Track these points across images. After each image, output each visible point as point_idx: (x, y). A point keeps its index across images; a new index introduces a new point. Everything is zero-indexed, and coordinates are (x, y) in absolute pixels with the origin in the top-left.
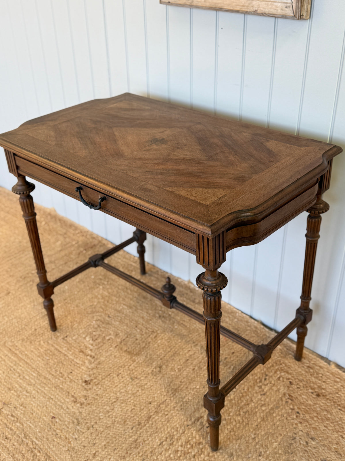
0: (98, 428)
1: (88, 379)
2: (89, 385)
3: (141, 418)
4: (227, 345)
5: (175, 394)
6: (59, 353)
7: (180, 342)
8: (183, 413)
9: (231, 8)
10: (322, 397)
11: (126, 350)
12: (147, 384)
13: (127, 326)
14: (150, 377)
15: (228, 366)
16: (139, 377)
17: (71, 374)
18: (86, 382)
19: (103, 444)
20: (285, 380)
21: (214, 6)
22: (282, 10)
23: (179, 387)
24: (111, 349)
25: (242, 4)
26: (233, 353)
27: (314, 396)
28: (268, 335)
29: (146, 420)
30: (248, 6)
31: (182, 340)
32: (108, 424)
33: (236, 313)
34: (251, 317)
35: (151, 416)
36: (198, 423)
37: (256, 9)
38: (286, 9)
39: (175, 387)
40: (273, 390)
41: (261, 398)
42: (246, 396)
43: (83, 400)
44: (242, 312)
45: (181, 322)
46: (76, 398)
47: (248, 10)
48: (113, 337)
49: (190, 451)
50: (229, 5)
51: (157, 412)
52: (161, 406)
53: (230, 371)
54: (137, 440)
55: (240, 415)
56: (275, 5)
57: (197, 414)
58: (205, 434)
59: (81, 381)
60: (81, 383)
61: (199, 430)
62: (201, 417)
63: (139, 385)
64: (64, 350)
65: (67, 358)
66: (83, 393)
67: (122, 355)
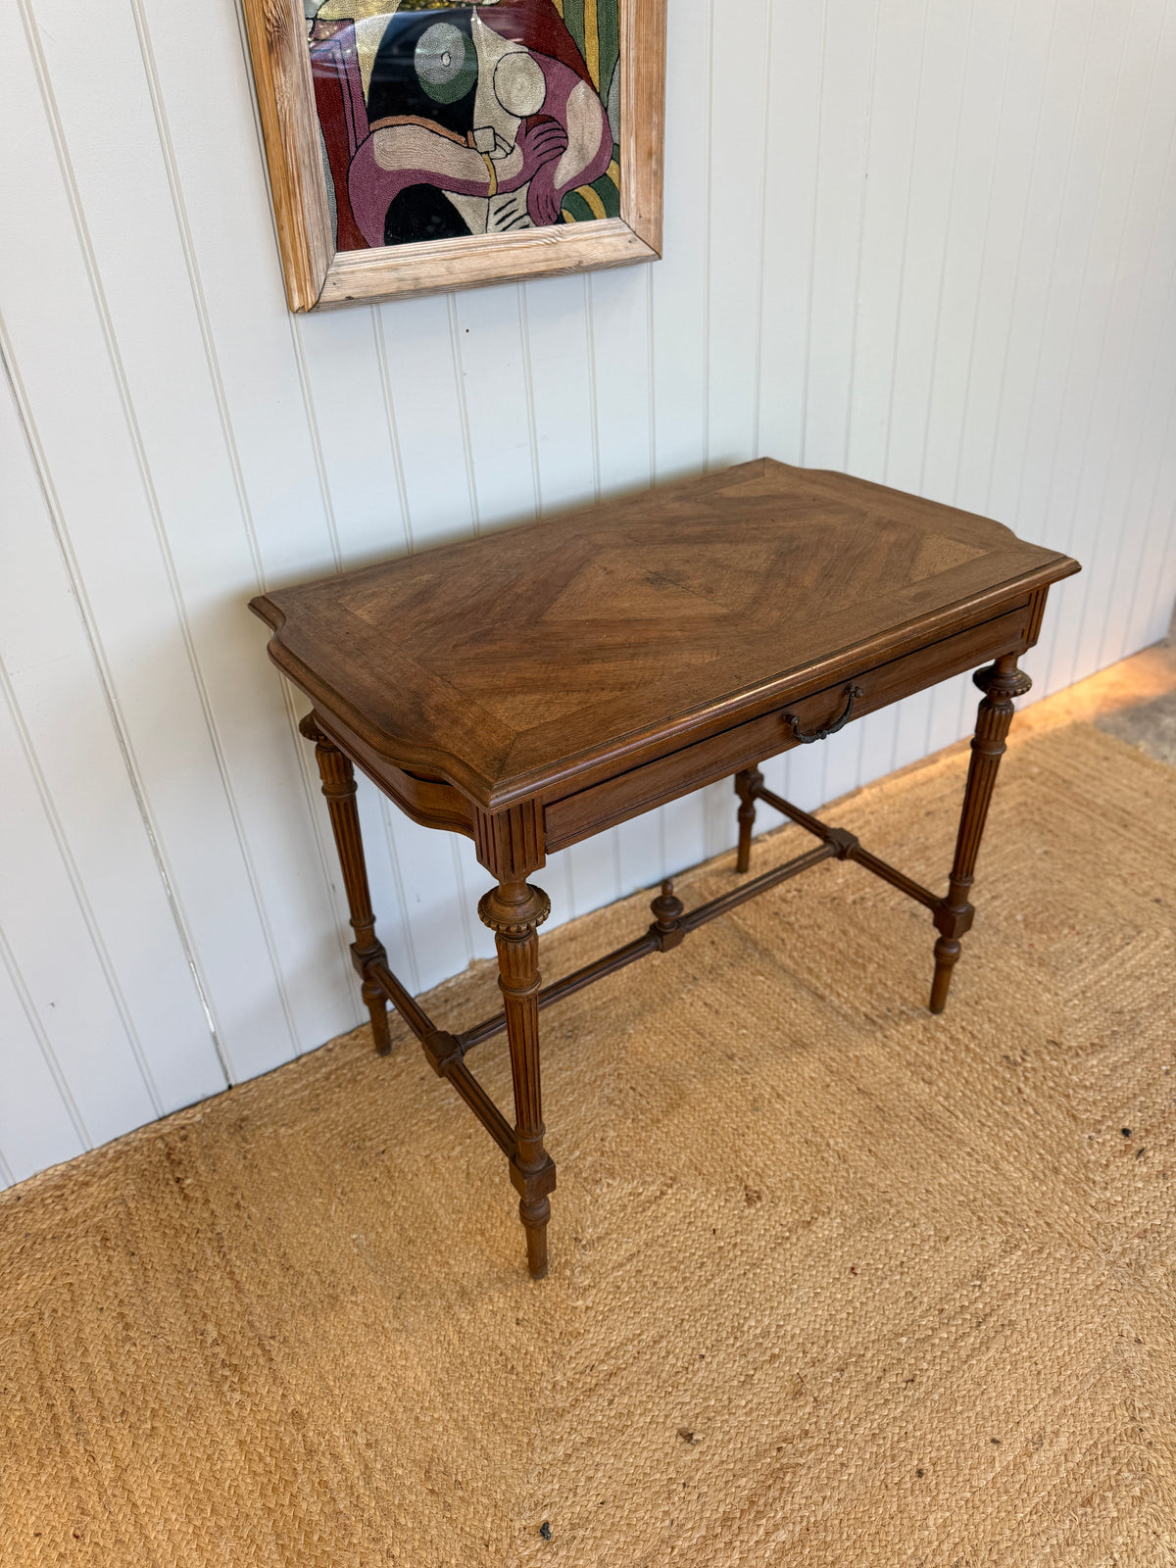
0: (888, 1183)
1: (741, 1195)
2: (762, 1195)
3: (862, 1106)
5: (807, 1045)
6: (635, 1259)
7: (663, 1015)
8: (853, 1039)
9: (527, 271)
11: (662, 1112)
12: (772, 1087)
14: (755, 1079)
15: (745, 956)
16: (751, 1098)
17: (718, 1232)
18: (750, 1201)
23: (790, 1036)
24: (651, 1141)
29: (870, 1099)
30: (558, 259)
31: (657, 1011)
32: (877, 1163)
33: (601, 917)
34: (625, 898)
35: (859, 1089)
36: (881, 1022)
37: (577, 259)
38: (632, 246)
39: (789, 1041)
43: (807, 1208)
44: (606, 907)
46: (799, 1224)
47: (566, 266)
49: (942, 1044)
53: (757, 956)
54: (918, 1119)
56: (609, 244)
57: (860, 1020)
58: (904, 1017)
59: (747, 1212)
60: (753, 1211)
61: (897, 1024)
62: (866, 1016)
63: (773, 1101)
64: (628, 1248)
65: (660, 1241)
66: (783, 1208)
67: (676, 1122)
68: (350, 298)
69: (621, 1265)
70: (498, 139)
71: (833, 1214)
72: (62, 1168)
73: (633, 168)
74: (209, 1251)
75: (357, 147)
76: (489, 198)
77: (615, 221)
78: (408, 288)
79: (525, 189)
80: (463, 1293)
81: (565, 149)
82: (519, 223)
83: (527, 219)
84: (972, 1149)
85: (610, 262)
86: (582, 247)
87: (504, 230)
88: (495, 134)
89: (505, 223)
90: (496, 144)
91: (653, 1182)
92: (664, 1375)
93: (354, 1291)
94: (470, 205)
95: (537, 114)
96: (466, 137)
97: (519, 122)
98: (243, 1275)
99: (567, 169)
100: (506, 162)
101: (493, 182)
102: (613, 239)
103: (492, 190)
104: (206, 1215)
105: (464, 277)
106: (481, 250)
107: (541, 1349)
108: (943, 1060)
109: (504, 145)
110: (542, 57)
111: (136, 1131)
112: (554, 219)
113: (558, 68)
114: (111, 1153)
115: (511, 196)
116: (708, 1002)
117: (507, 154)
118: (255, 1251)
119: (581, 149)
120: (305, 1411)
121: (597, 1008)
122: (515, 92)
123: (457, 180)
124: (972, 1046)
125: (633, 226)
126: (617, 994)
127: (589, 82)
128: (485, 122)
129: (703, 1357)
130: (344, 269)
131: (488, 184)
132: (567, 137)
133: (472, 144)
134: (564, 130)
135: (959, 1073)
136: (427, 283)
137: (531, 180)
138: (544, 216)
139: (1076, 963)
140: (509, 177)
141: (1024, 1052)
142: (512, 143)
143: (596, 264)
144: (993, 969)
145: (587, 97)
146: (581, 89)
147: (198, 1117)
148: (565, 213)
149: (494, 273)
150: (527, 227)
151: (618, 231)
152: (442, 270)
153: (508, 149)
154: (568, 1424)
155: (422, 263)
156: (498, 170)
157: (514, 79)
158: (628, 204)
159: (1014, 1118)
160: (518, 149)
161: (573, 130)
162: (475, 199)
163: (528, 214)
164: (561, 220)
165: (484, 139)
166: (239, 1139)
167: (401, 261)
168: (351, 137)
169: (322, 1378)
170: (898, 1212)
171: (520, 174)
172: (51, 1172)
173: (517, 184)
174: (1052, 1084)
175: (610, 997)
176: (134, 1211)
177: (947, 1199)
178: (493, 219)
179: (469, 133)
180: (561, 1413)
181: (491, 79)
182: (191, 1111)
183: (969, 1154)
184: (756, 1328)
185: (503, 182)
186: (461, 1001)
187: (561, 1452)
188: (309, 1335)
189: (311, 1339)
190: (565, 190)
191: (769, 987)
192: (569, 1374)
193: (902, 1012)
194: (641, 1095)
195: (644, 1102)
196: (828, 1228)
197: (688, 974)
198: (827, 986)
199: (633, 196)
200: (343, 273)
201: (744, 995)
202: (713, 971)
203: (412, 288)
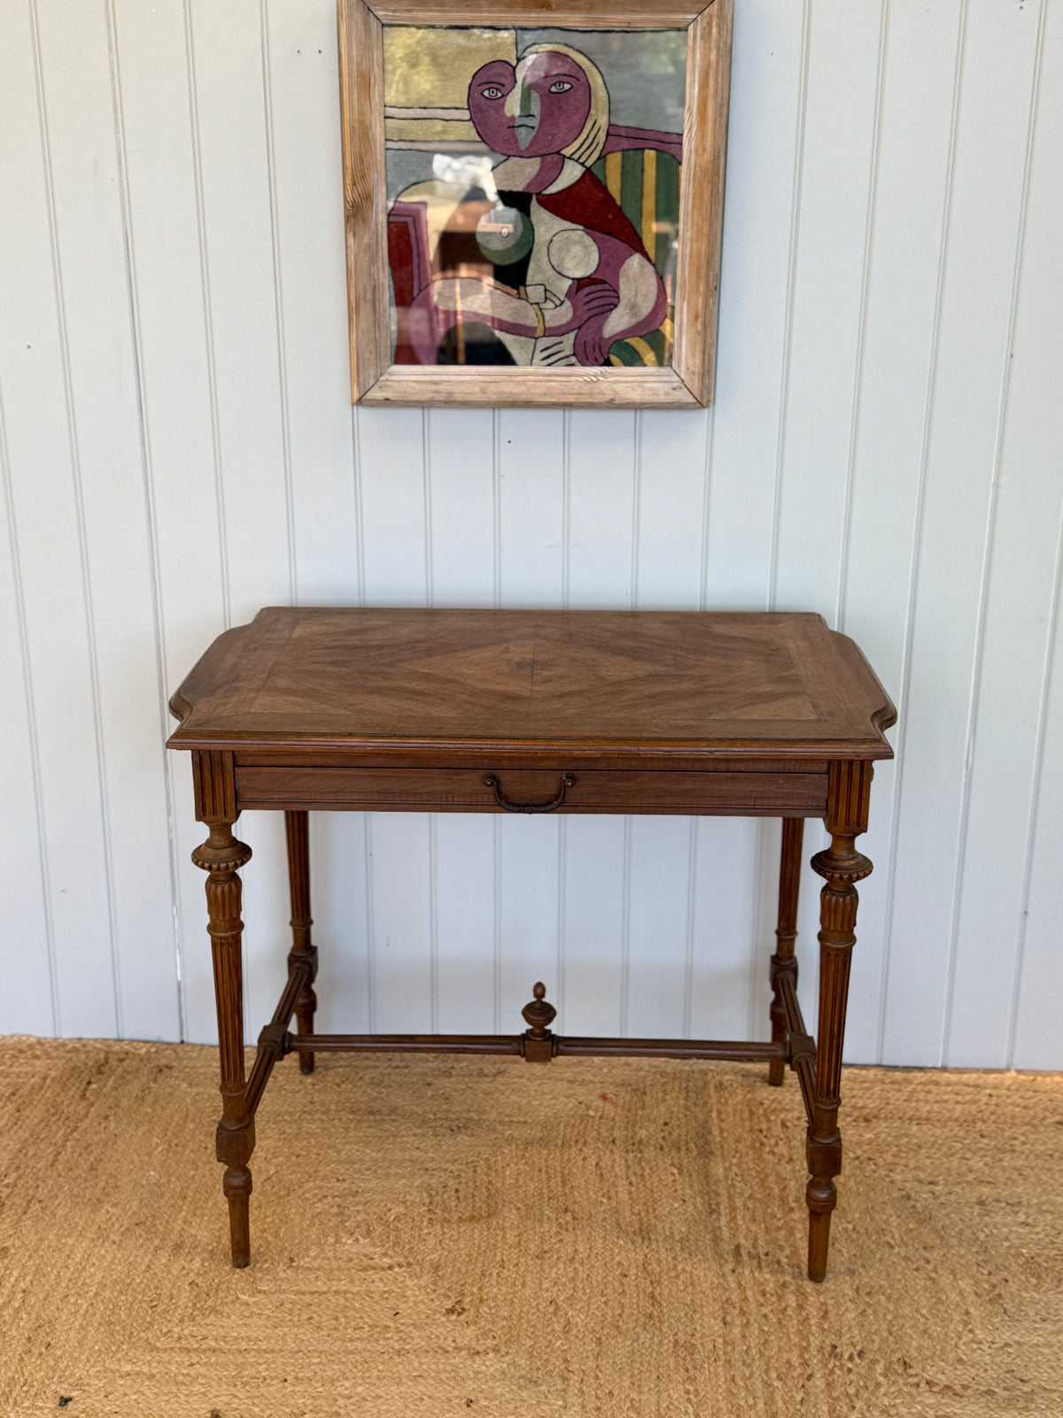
0: (583, 1367)
1: (449, 1305)
2: (465, 1314)
3: (638, 1305)
4: (638, 1118)
5: (649, 1239)
6: (316, 1295)
7: (549, 1154)
8: (700, 1257)
9: (555, 400)
10: (874, 1120)
11: (460, 1217)
12: (576, 1250)
13: (404, 1177)
14: (569, 1237)
15: (684, 1148)
16: (546, 1248)
17: (400, 1316)
18: (451, 1311)
19: (627, 1384)
20: (796, 1123)
21: (510, 400)
22: (667, 394)
23: (642, 1225)
24: (425, 1231)
25: (575, 392)
26: (666, 1124)
27: (863, 1124)
28: (687, 1068)
29: (653, 1305)
30: (590, 394)
31: (549, 1149)
32: (593, 1349)
35: (652, 1293)
36: (745, 1258)
37: (611, 397)
38: (676, 392)
39: (637, 1227)
40: (794, 1147)
41: (794, 1167)
42: (766, 1176)
43: (490, 1343)
45: (507, 1119)
46: (469, 1348)
47: (595, 401)
48: (402, 1209)
49: (783, 1304)
50: (545, 394)
51: (655, 1283)
52: (649, 1268)
53: (695, 1153)
54: (676, 1342)
55: (792, 1209)
56: (649, 388)
57: (727, 1247)
58: (776, 1266)
59: (438, 1316)
60: (443, 1319)
61: (759, 1266)
62: (738, 1247)
63: (564, 1259)
64: (320, 1285)
65: (349, 1295)
66: (471, 1331)
67: (462, 1230)
68: (387, 399)
69: (304, 1293)
70: (549, 294)
71: (507, 1359)
72: (33, 1040)
73: (685, 327)
74: (61, 1133)
75: (420, 291)
76: (536, 339)
77: (663, 370)
78: (439, 398)
79: (572, 336)
80: (178, 1247)
81: (616, 306)
82: (564, 361)
83: (573, 359)
84: (696, 1390)
85: (646, 403)
86: (620, 388)
87: (549, 365)
88: (546, 290)
89: (550, 359)
90: (546, 298)
91: (391, 1257)
92: (245, 1373)
93: (115, 1205)
94: (517, 342)
95: (589, 277)
96: (518, 290)
97: (570, 282)
98: (64, 1157)
99: (617, 322)
100: (555, 312)
101: (541, 326)
102: (656, 385)
103: (539, 332)
104: (82, 1112)
105: (493, 397)
106: (520, 379)
107: (186, 1307)
108: (765, 1316)
109: (555, 299)
110: (598, 234)
111: (96, 1040)
112: (602, 361)
113: (613, 242)
114: (70, 1046)
115: (558, 339)
116: (602, 1164)
117: (556, 306)
118: (86, 1148)
119: (633, 307)
120: (12, 1251)
121: (501, 1123)
122: (568, 259)
123: (507, 323)
124: (813, 1322)
125: (683, 376)
126: (530, 1121)
127: (645, 255)
128: (539, 279)
129: (286, 1380)
130: (393, 378)
131: (535, 328)
132: (618, 297)
133: (523, 296)
134: (616, 291)
135: (769, 1334)
136: (459, 398)
137: (579, 328)
138: (591, 358)
139: (1037, 1318)
140: (557, 324)
141: (861, 1354)
142: (562, 298)
143: (628, 404)
144: (930, 1278)
145: (642, 267)
146: (636, 260)
147: (143, 1051)
148: (613, 358)
149: (523, 398)
150: (573, 365)
151: (666, 379)
152: (477, 389)
153: (558, 303)
154: (149, 1358)
155: (462, 382)
156: (547, 318)
157: (568, 250)
158: (680, 357)
159: (772, 1393)
160: (568, 304)
161: (625, 290)
162: (523, 339)
163: (574, 355)
164: (608, 363)
165: (535, 293)
166: (152, 1077)
167: (444, 378)
168: (416, 283)
169: (41, 1240)
170: (564, 1390)
171: (569, 323)
172: (24, 1038)
173: (564, 330)
174: (852, 1391)
175: (521, 1119)
176: (45, 1087)
177: (621, 1408)
178: (538, 356)
179: (522, 288)
180: (153, 1349)
181: (546, 249)
182: (142, 1044)
183: (688, 1392)
184: (347, 1389)
185: (551, 328)
186: (400, 1065)
187: (128, 1368)
188: (60, 1212)
189: (60, 1217)
190: (613, 340)
191: (674, 1181)
192: (186, 1332)
193: (779, 1262)
194: (458, 1198)
195: (453, 1204)
196: (491, 1364)
197: (612, 1135)
198: (733, 1208)
199: (684, 350)
200: (392, 381)
201: (642, 1175)
202: (638, 1145)
203: (443, 399)
